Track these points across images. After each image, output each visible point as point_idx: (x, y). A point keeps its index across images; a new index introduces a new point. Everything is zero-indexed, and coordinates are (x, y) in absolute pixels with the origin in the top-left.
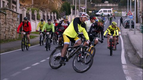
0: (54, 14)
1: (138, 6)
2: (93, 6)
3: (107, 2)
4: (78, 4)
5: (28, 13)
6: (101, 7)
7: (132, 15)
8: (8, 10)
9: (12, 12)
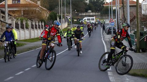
0: (42, 23)
1: (118, 14)
2: (77, 15)
3: (90, 11)
4: (64, 13)
5: (18, 22)
6: (85, 15)
7: (113, 22)
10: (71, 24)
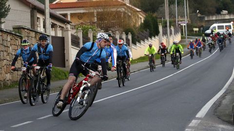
0: (127, 34)
2: (201, 19)
3: (225, 12)
6: (215, 20)
8: (26, 30)
9: (34, 33)
10: (187, 36)
